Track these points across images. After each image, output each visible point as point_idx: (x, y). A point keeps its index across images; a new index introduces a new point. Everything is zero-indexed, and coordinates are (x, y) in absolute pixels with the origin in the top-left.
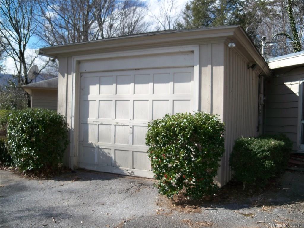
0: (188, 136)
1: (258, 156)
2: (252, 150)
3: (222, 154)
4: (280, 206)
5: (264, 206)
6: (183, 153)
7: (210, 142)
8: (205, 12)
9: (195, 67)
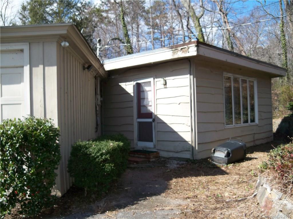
0: (17, 145)
1: (97, 160)
2: (90, 154)
3: (58, 161)
4: (124, 208)
5: (108, 212)
6: (12, 165)
7: (45, 149)
8: (42, 14)
9: (25, 67)
